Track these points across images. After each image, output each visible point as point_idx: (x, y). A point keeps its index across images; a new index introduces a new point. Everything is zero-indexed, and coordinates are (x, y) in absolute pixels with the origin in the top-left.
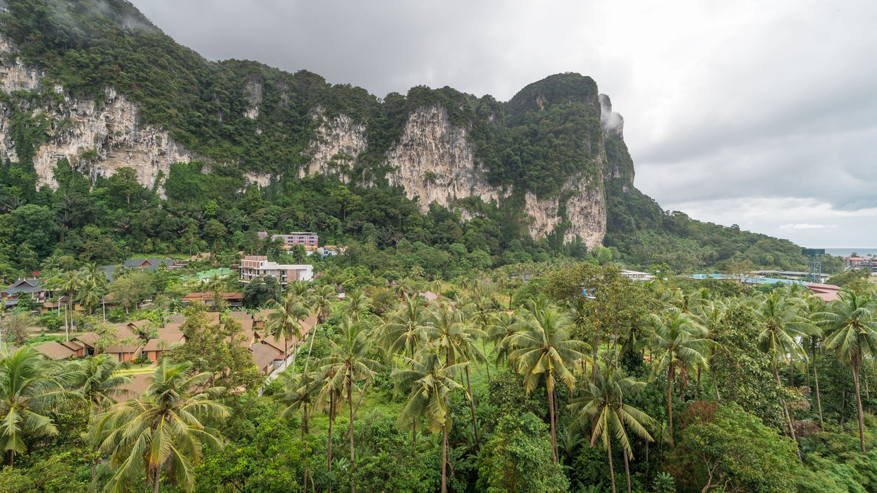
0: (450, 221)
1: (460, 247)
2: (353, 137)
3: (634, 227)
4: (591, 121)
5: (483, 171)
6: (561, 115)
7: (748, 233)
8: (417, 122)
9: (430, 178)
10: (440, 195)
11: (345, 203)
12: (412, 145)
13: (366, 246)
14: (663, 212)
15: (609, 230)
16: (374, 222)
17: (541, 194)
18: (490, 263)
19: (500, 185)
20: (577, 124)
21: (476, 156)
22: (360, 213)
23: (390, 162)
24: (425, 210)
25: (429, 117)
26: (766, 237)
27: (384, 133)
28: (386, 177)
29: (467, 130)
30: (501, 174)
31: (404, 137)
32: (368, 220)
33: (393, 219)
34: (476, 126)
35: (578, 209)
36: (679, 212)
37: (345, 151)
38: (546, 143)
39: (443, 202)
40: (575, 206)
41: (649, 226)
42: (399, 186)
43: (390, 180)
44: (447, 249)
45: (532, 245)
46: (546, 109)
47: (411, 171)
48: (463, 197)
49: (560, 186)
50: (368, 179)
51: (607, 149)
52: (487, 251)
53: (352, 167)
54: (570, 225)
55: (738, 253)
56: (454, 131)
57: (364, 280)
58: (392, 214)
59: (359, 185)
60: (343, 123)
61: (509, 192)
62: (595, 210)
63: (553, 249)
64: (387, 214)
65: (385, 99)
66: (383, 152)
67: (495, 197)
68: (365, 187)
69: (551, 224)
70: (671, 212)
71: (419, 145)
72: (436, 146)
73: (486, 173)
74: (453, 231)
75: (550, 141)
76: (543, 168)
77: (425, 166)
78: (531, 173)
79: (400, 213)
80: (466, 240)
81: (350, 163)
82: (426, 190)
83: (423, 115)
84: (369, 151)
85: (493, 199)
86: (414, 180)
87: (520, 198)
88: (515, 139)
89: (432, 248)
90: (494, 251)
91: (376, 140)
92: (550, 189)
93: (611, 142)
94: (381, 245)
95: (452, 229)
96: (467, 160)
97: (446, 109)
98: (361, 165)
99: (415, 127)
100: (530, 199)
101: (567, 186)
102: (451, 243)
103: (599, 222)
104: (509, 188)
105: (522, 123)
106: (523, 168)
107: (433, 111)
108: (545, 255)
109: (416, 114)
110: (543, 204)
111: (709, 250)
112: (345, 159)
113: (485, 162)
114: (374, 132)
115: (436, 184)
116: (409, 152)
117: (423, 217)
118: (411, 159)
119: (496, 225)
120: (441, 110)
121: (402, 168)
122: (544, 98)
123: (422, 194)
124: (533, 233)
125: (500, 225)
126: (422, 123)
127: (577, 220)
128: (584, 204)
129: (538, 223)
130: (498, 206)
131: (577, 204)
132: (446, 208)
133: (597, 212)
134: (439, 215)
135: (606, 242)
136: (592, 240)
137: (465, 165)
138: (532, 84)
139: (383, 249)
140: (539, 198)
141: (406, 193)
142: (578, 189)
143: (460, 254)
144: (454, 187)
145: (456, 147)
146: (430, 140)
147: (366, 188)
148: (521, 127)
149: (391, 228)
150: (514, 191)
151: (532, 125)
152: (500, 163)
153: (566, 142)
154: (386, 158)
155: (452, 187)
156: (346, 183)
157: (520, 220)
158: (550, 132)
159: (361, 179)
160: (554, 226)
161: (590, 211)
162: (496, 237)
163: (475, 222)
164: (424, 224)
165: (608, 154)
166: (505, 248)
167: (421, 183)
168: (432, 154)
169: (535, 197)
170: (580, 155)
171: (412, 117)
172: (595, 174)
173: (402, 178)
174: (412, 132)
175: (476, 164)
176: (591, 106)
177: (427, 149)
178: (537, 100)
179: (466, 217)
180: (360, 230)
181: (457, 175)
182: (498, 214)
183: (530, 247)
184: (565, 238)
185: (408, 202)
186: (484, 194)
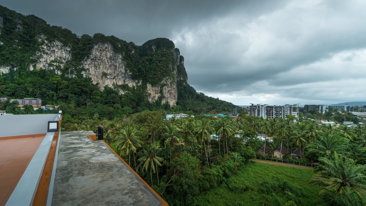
0: (114, 94)
1: (119, 106)
2: (63, 53)
3: (187, 98)
4: (172, 58)
5: (129, 74)
6: (161, 54)
7: (221, 101)
8: (98, 50)
9: (105, 75)
10: (109, 83)
11: (59, 84)
12: (96, 59)
13: (70, 105)
14: (197, 93)
15: (178, 99)
16: (75, 94)
17: (153, 84)
18: (131, 112)
19: (136, 80)
20: (167, 58)
21: (126, 67)
22: (67, 90)
23: (84, 66)
24: (102, 89)
25: (104, 48)
26: (225, 102)
27: (81, 52)
28: (82, 73)
29: (122, 56)
30: (137, 75)
31: (91, 56)
32: (71, 93)
33: (86, 93)
34: (126, 55)
35: (167, 91)
36: (202, 93)
37: (59, 59)
38: (155, 64)
39: (111, 86)
40: (166, 90)
41: (192, 98)
42: (89, 78)
43: (84, 74)
44: (112, 106)
45: (149, 104)
46: (156, 51)
47: (95, 71)
48: (120, 84)
49: (160, 81)
50: (72, 73)
51: (178, 69)
52: (130, 107)
53: (63, 67)
54: (164, 97)
55: (218, 107)
56: (116, 56)
57: (67, 121)
58: (85, 91)
59: (67, 76)
60: (57, 45)
61: (140, 83)
62: (173, 92)
63: (158, 106)
64: (82, 91)
65: (81, 37)
66: (80, 61)
67: (134, 85)
68: (70, 77)
69: (157, 96)
70: (199, 93)
71: (99, 60)
72: (107, 61)
73: (130, 75)
74: (115, 99)
75: (157, 64)
76: (154, 74)
77: (102, 69)
78: (149, 76)
79: (89, 90)
80: (121, 102)
81: (61, 65)
82: (103, 80)
83: (101, 47)
84: (72, 60)
85: (133, 86)
86: (96, 76)
87: (145, 86)
88: (143, 62)
89: (105, 106)
90: (134, 107)
91: (76, 55)
92: (156, 82)
93: (180, 66)
94: (78, 105)
95: (115, 98)
96: (122, 69)
97: (112, 45)
98: (67, 66)
99: (97, 52)
100: (149, 86)
101: (163, 82)
102: (114, 104)
103: (175, 96)
104: (140, 81)
105: (146, 55)
106: (146, 74)
107: (106, 46)
108: (154, 108)
109: (97, 46)
110: (154, 89)
111: (210, 106)
112: (58, 62)
113: (130, 70)
114: (75, 52)
115: (107, 78)
116: (94, 63)
117: (101, 92)
118: (95, 66)
119: (135, 96)
120: (110, 45)
121: (91, 70)
122: (155, 46)
123: (100, 81)
124: (150, 100)
125: (136, 96)
126: (100, 50)
127: (167, 95)
128: (169, 89)
129: (152, 96)
130: (136, 88)
131: (167, 89)
132: (112, 89)
133: (174, 92)
134: (108, 91)
135: (177, 103)
136: (172, 103)
137: (121, 70)
138: (150, 40)
139: (80, 107)
140: (152, 86)
141: (92, 81)
142: (167, 83)
143: (118, 108)
144: (116, 80)
145: (117, 62)
146: (105, 58)
147: (71, 78)
148: (146, 57)
149: (84, 97)
150: (142, 83)
151: (150, 57)
152: (137, 71)
153: (163, 65)
154: (82, 64)
155: (115, 80)
156: (59, 75)
157: (145, 94)
158: (157, 60)
159: (68, 73)
160: (158, 97)
161: (171, 92)
162: (135, 101)
163: (126, 95)
164: (102, 95)
166: (138, 106)
167: (100, 77)
168: (106, 65)
169: (151, 86)
170: (168, 70)
171: (96, 47)
172: (173, 78)
173: (90, 74)
174: (95, 54)
175: (126, 70)
176: (172, 52)
177: (103, 62)
178: (153, 47)
179: (122, 92)
180: (67, 97)
181: (118, 75)
182: (136, 92)
183: (149, 105)
184: (162, 102)
185: (94, 85)
186: (130, 83)
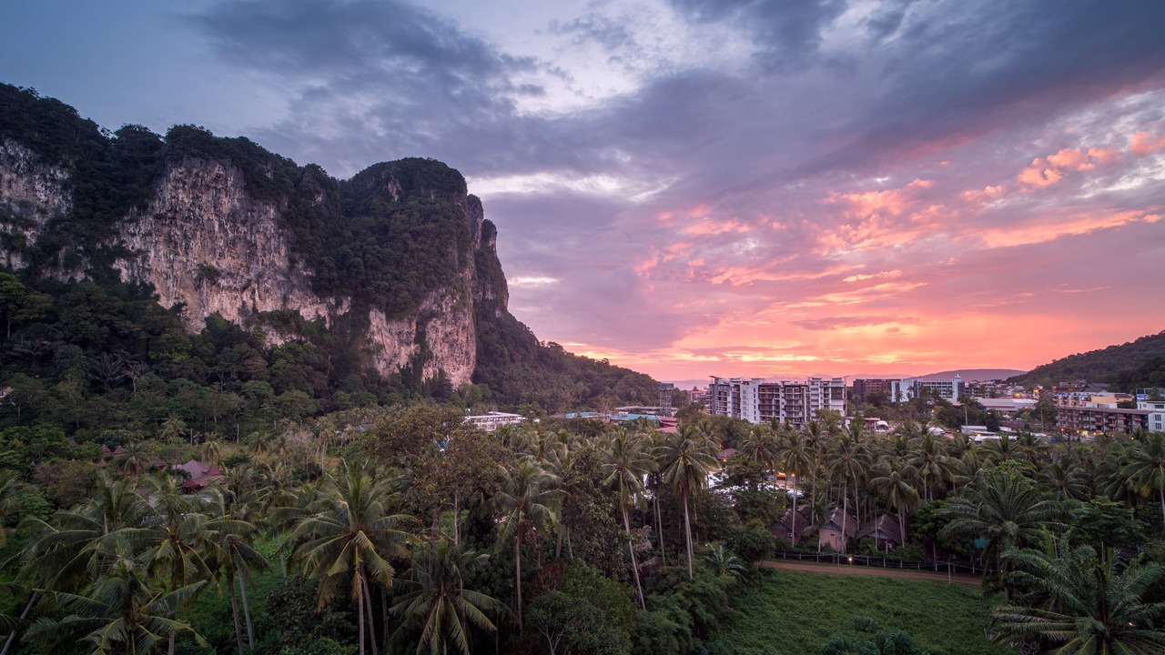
0: (245, 346)
1: (264, 387)
2: (38, 187)
3: (508, 359)
4: (458, 225)
5: (305, 273)
6: (420, 211)
7: (615, 367)
8: (184, 183)
9: (209, 275)
10: (227, 305)
11: (11, 306)
12: (174, 218)
13: (61, 387)
14: (538, 343)
15: (478, 362)
16: (84, 343)
17: (392, 313)
18: (312, 409)
19: (331, 296)
20: (441, 226)
21: (293, 250)
22: (51, 327)
23: (124, 242)
24: (197, 326)
25: (208, 179)
26: (630, 371)
27: (114, 189)
28: (114, 266)
29: (278, 209)
30: (334, 280)
31: (157, 204)
32: (67, 340)
33: (129, 340)
34: (293, 206)
35: (441, 335)
36: (554, 343)
37: (16, 209)
38: (400, 245)
39: (232, 314)
40: (437, 331)
41: (525, 359)
42: (143, 283)
43: (124, 272)
44: (238, 390)
45: (379, 382)
46: (401, 200)
47: (171, 262)
48: (269, 310)
49: (418, 303)
50: (71, 263)
51: (477, 262)
52: (307, 391)
53: (34, 241)
54: (430, 356)
55: (608, 388)
56: (255, 208)
57: (46, 450)
58: (126, 331)
59: (48, 275)
60: (11, 157)
61: (345, 306)
62: (462, 338)
63: (408, 387)
64: (114, 331)
65: (117, 133)
66: (110, 221)
67: (323, 313)
68: (62, 277)
69: (404, 355)
70: (546, 342)
71: (187, 219)
72: (221, 226)
73: (308, 277)
74: (249, 361)
75: (405, 243)
76: (395, 278)
77: (197, 254)
78: (378, 282)
79: (144, 329)
80: (273, 375)
81: (27, 234)
82: (201, 294)
83: (197, 175)
84: (75, 216)
85: (319, 316)
86: (175, 277)
87: (362, 316)
88: (356, 234)
89: (208, 388)
90: (320, 391)
91: (94, 199)
92: (404, 306)
93: (482, 254)
94: (96, 386)
95: (248, 358)
96: (277, 255)
97: (241, 171)
98: (54, 239)
99: (180, 191)
100: (377, 319)
101: (427, 304)
102: (245, 380)
103: (467, 353)
104: (344, 302)
105: (367, 212)
106: (367, 274)
107: (216, 171)
108: (396, 395)
109: (183, 169)
110: (395, 327)
111: (582, 386)
112: (14, 223)
113: (307, 261)
114: (91, 186)
115: (219, 285)
116: (166, 230)
117: (192, 338)
118: (170, 240)
119: (323, 354)
120: (233, 171)
121: (152, 254)
122: (398, 185)
123: (190, 298)
124: (381, 366)
125: (330, 353)
126: (194, 186)
127: (440, 350)
128: (449, 329)
129: (388, 352)
130: (327, 326)
131: (440, 328)
132: (238, 326)
133: (465, 340)
134: (220, 332)
135: (476, 378)
136: (459, 375)
137: (273, 261)
138: (382, 163)
139: (101, 392)
140: (389, 318)
141: (158, 297)
142: (442, 309)
143: (260, 397)
144: (253, 293)
145: (258, 232)
146: (209, 215)
147: (66, 281)
148: (365, 219)
149: (123, 355)
150: (352, 306)
151: (381, 219)
152: (332, 265)
153: (426, 247)
154: (116, 233)
155: (249, 294)
156: (15, 269)
157: (361, 347)
158: (406, 231)
159: (55, 265)
160: (410, 356)
161: (456, 338)
162: (324, 370)
163: (290, 349)
164: (194, 349)
165: (478, 269)
166: (337, 387)
167: (189, 282)
168: (213, 239)
169: (383, 316)
170: (445, 266)
171: (175, 173)
172: (463, 292)
173: (150, 271)
174: (174, 197)
175: (292, 261)
176: (458, 206)
177: (202, 229)
178: (390, 186)
179: (275, 340)
180: (47, 357)
181: (260, 276)
182: (327, 337)
183: (376, 385)
184: (424, 373)
185: (163, 311)
186: (306, 307)
